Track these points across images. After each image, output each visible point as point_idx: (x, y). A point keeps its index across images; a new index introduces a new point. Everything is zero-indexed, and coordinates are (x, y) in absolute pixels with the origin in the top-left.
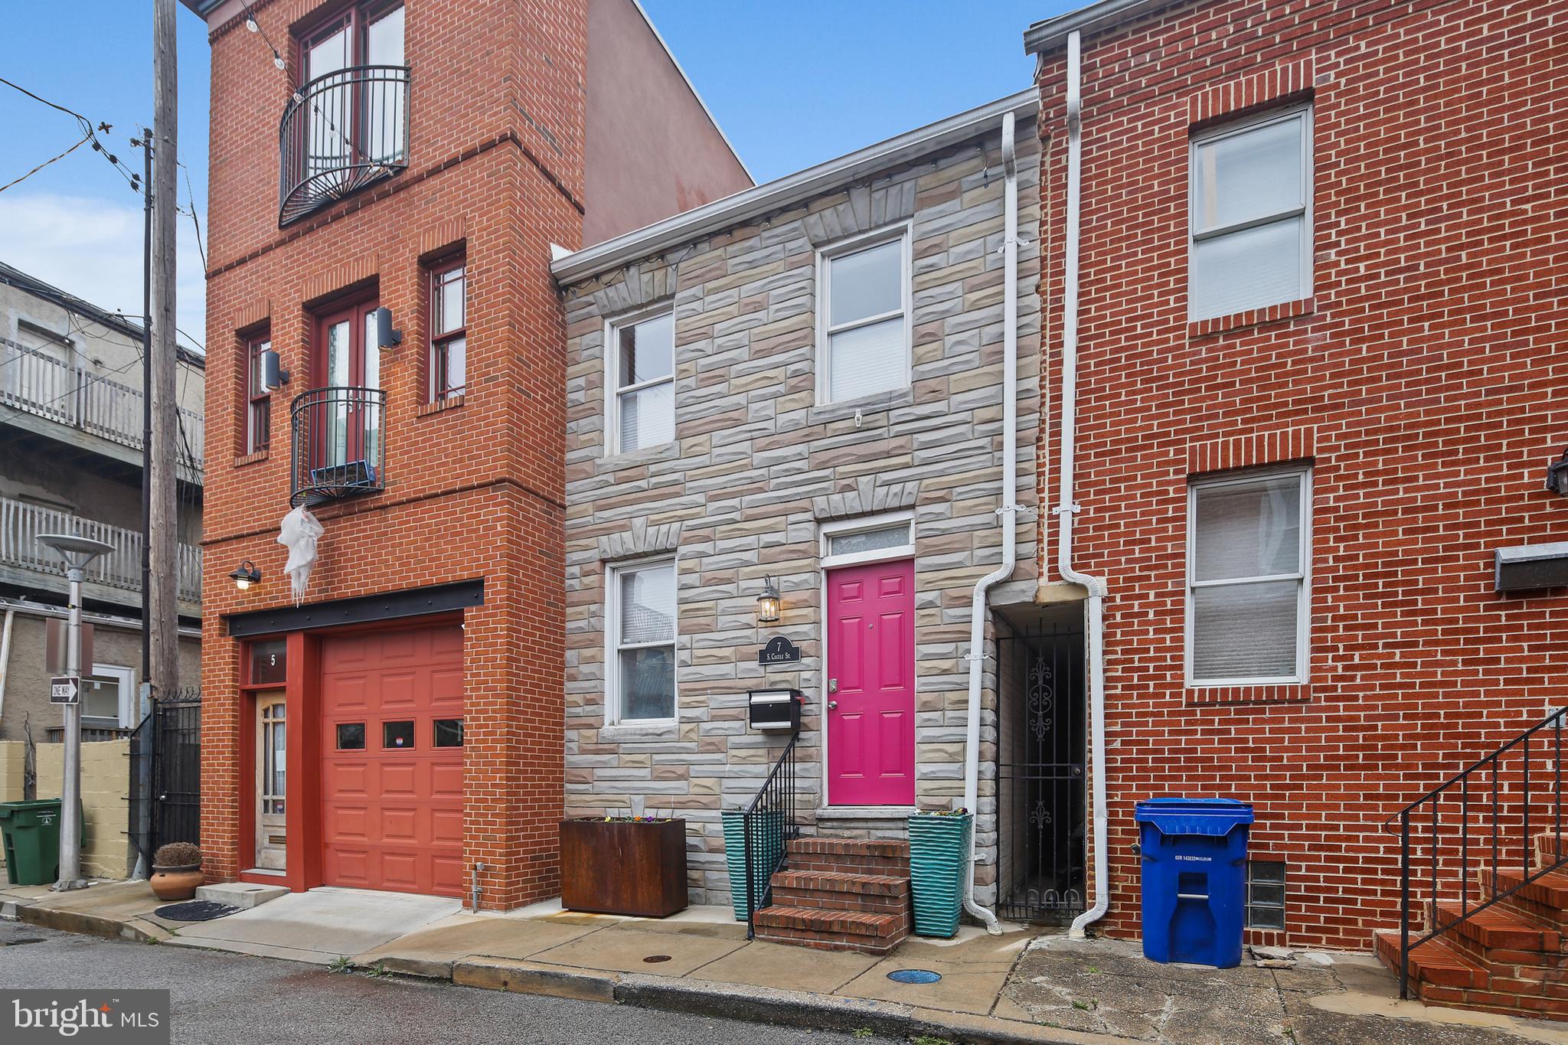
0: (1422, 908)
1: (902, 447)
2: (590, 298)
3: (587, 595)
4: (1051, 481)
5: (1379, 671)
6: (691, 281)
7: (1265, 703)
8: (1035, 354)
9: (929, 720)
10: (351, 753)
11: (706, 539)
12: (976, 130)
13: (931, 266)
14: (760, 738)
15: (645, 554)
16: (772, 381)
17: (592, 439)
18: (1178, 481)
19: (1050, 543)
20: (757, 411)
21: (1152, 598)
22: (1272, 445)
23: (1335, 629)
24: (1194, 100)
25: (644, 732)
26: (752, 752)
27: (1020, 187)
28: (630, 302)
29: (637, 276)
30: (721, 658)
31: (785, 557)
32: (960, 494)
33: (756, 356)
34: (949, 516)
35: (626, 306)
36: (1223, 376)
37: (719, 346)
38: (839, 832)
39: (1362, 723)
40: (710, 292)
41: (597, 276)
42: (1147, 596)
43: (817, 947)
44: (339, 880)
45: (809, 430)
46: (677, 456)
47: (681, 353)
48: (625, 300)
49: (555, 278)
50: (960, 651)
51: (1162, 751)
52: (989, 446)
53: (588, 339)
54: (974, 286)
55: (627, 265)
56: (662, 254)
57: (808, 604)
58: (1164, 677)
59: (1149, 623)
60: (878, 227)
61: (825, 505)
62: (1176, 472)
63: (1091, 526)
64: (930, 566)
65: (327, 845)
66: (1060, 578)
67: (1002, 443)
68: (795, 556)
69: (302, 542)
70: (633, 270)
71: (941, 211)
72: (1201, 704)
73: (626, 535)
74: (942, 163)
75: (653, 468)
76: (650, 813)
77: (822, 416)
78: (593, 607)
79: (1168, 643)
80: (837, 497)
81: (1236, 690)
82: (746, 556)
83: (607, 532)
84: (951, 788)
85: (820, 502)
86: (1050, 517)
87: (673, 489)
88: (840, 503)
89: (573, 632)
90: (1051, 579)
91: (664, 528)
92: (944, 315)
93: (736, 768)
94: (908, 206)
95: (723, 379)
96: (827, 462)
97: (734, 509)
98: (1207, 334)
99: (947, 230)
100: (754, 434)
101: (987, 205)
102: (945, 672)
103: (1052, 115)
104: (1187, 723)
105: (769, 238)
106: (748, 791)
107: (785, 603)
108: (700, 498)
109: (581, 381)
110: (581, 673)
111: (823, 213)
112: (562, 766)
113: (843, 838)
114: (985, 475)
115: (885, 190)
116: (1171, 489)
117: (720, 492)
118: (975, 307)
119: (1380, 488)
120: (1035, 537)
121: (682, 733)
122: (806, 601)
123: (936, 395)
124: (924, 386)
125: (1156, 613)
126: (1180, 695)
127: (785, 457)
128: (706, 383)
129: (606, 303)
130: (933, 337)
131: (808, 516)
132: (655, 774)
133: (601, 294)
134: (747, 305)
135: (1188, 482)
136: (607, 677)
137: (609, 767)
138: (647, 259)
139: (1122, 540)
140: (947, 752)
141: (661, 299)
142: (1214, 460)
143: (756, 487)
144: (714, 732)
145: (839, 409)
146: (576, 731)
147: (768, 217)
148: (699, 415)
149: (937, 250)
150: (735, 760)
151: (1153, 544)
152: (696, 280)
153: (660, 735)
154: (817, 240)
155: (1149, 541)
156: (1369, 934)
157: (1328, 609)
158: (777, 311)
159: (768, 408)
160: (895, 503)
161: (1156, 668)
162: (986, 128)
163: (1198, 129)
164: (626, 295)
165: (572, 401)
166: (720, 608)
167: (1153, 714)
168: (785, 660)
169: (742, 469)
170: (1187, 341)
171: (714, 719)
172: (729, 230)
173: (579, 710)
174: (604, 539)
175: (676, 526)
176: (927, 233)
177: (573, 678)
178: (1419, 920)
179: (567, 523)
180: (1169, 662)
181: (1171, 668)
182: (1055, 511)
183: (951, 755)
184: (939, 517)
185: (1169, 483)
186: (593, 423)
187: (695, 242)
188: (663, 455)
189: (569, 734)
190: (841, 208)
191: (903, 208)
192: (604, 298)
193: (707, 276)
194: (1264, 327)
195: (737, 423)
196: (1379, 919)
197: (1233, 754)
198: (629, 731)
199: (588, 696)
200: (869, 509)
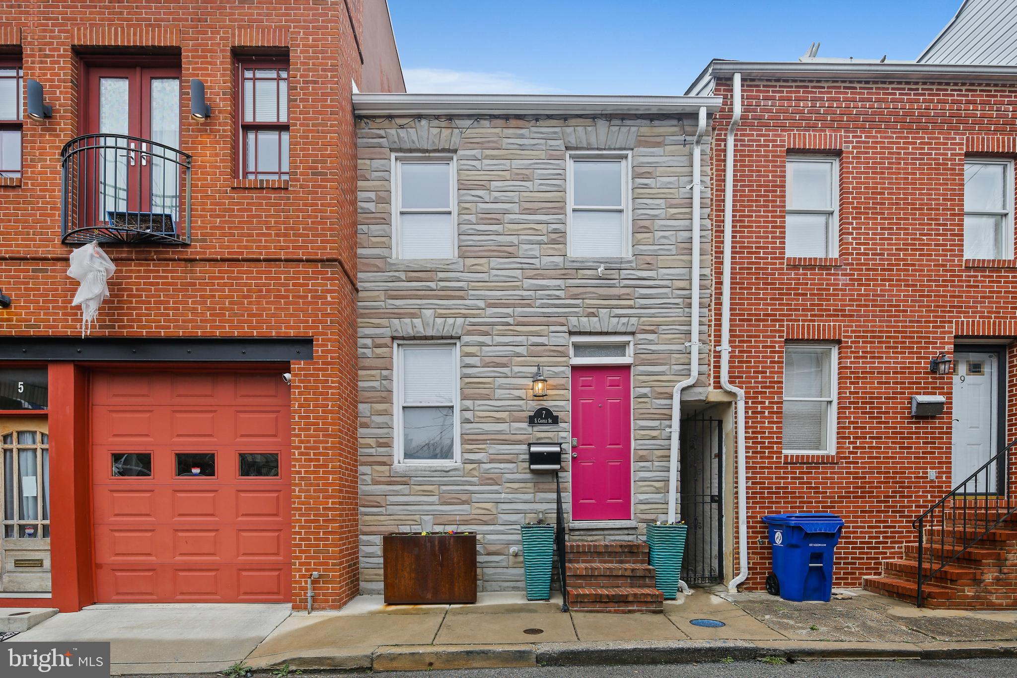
0: (881, 565)
1: (628, 294)
2: (382, 132)
3: (379, 363)
4: (715, 331)
5: (867, 450)
6: (471, 144)
7: (820, 464)
8: (708, 255)
9: (644, 467)
10: (132, 481)
11: (486, 334)
12: (682, 110)
13: (646, 185)
14: (529, 476)
15: (432, 338)
16: (536, 231)
17: (384, 243)
18: (780, 342)
19: (715, 367)
20: (526, 250)
21: (767, 404)
22: (824, 330)
23: (849, 428)
24: (789, 135)
25: (432, 469)
26: (522, 485)
27: (703, 153)
28: (418, 145)
29: (426, 128)
30: (498, 419)
31: (548, 354)
32: (664, 330)
33: (524, 212)
34: (657, 342)
35: (413, 147)
36: (802, 289)
37: (496, 198)
38: (585, 538)
39: (860, 475)
40: (487, 157)
41: (390, 117)
42: (764, 403)
43: (616, 612)
44: (115, 597)
45: (563, 272)
46: (462, 270)
47: (463, 195)
48: (413, 142)
49: (354, 107)
50: (663, 426)
51: (772, 488)
52: (681, 304)
53: (376, 164)
54: (672, 205)
55: (420, 117)
56: (450, 118)
57: (564, 387)
58: (773, 448)
59: (765, 418)
60: (610, 149)
61: (576, 323)
62: (780, 337)
63: (737, 360)
64: (645, 372)
65: (99, 566)
66: (720, 387)
67: (690, 304)
68: (555, 354)
69: (90, 276)
70: (424, 122)
71: (652, 152)
72: (791, 463)
73: (417, 321)
74: (656, 123)
75: (441, 275)
76: (438, 529)
77: (575, 264)
78: (385, 373)
79: (775, 430)
80: (585, 319)
81: (808, 456)
82: (517, 349)
83: (399, 316)
84: (657, 509)
85: (573, 320)
86: (715, 351)
87: (459, 294)
88: (586, 323)
89: (365, 390)
90: (715, 388)
91: (450, 321)
92: (654, 218)
93: (510, 496)
94: (631, 142)
95: (498, 222)
96: (578, 295)
97: (508, 315)
98: (795, 265)
99: (655, 165)
100: (525, 266)
101: (679, 157)
102: (654, 438)
103: (718, 117)
104: (784, 473)
105: (536, 132)
106: (519, 512)
107: (549, 385)
108: (481, 304)
109: (372, 195)
110: (373, 421)
111: (576, 128)
112: (357, 493)
113: (587, 541)
114: (679, 321)
115: (619, 127)
116: (777, 345)
117: (497, 301)
118: (673, 218)
119: (868, 360)
120: (707, 362)
121: (466, 471)
122: (563, 385)
123: (649, 266)
124: (643, 259)
125: (769, 413)
126: (780, 458)
127: (548, 286)
128: (484, 222)
129: (396, 140)
130: (647, 230)
131: (565, 328)
132: (442, 500)
133: (393, 132)
134: (517, 174)
135: (785, 343)
136: (395, 426)
137: (399, 495)
138: (437, 117)
139: (752, 370)
140: (655, 487)
141: (443, 150)
142: (798, 333)
143: (525, 302)
144: (492, 471)
145: (586, 261)
146: (369, 467)
147: (537, 118)
148: (478, 244)
149: (649, 176)
150: (507, 490)
151: (768, 374)
152: (476, 145)
153: (448, 471)
154: (569, 145)
155: (766, 372)
156: (860, 579)
157: (846, 418)
158: (541, 184)
159: (535, 250)
160: (623, 330)
161: (769, 443)
162: (688, 110)
163: (791, 152)
164: (415, 139)
165: (362, 208)
166: (497, 384)
167: (767, 468)
168: (548, 423)
169: (515, 288)
170: (785, 266)
171: (491, 461)
172: (507, 117)
173: (372, 451)
174: (396, 321)
175: (460, 321)
176: (643, 163)
177: (365, 426)
178: (880, 571)
179: (359, 304)
180: (775, 440)
181: (777, 443)
182: (718, 349)
183: (657, 488)
184: (651, 342)
185: (776, 342)
186: (384, 230)
187: (478, 117)
188: (449, 267)
189: (362, 469)
190: (589, 129)
191: (628, 142)
192: (396, 136)
193: (487, 145)
194: (822, 268)
195: (510, 255)
196: (865, 571)
197: (805, 490)
198: (420, 468)
199: (381, 440)
200: (606, 331)
